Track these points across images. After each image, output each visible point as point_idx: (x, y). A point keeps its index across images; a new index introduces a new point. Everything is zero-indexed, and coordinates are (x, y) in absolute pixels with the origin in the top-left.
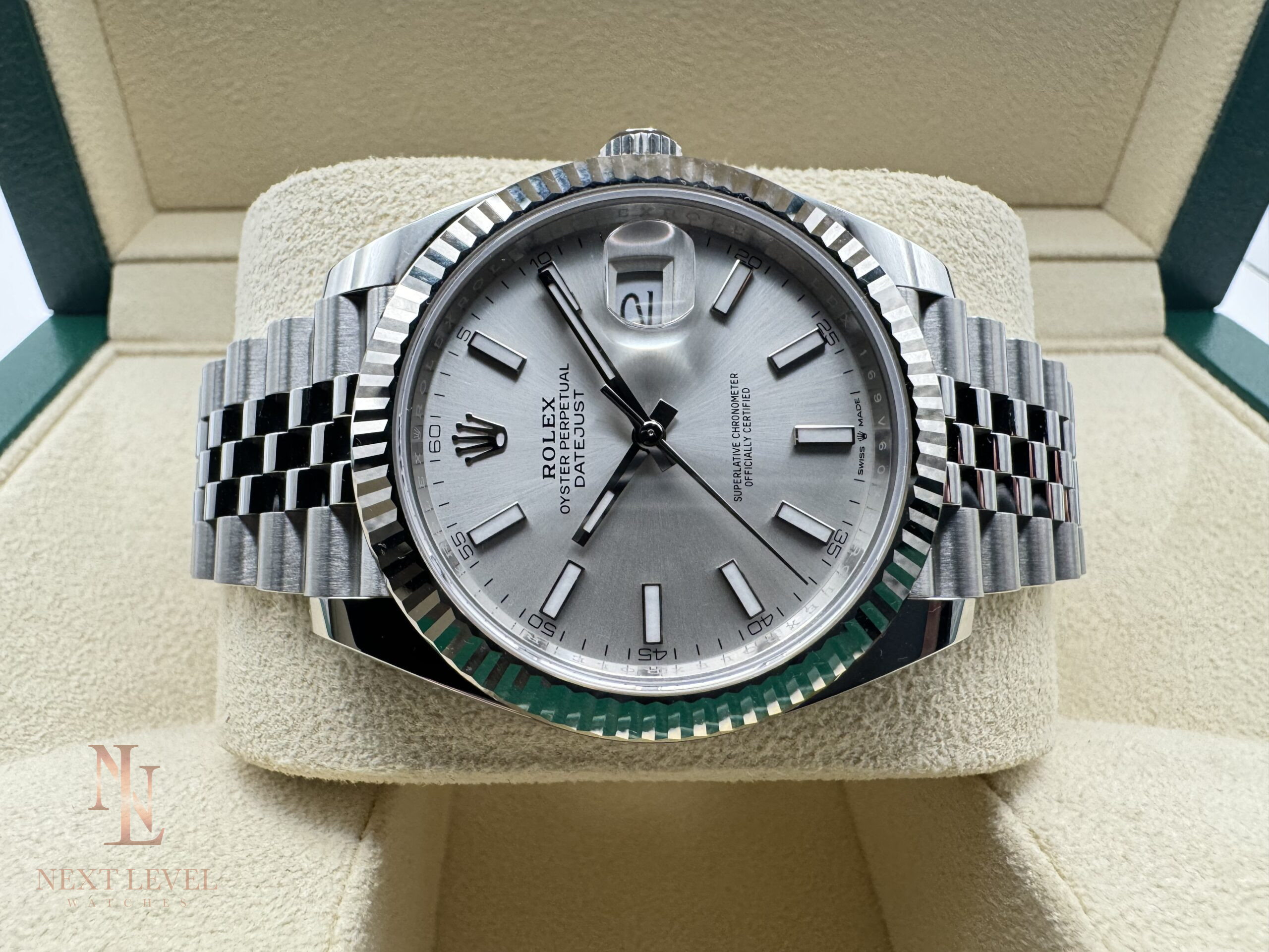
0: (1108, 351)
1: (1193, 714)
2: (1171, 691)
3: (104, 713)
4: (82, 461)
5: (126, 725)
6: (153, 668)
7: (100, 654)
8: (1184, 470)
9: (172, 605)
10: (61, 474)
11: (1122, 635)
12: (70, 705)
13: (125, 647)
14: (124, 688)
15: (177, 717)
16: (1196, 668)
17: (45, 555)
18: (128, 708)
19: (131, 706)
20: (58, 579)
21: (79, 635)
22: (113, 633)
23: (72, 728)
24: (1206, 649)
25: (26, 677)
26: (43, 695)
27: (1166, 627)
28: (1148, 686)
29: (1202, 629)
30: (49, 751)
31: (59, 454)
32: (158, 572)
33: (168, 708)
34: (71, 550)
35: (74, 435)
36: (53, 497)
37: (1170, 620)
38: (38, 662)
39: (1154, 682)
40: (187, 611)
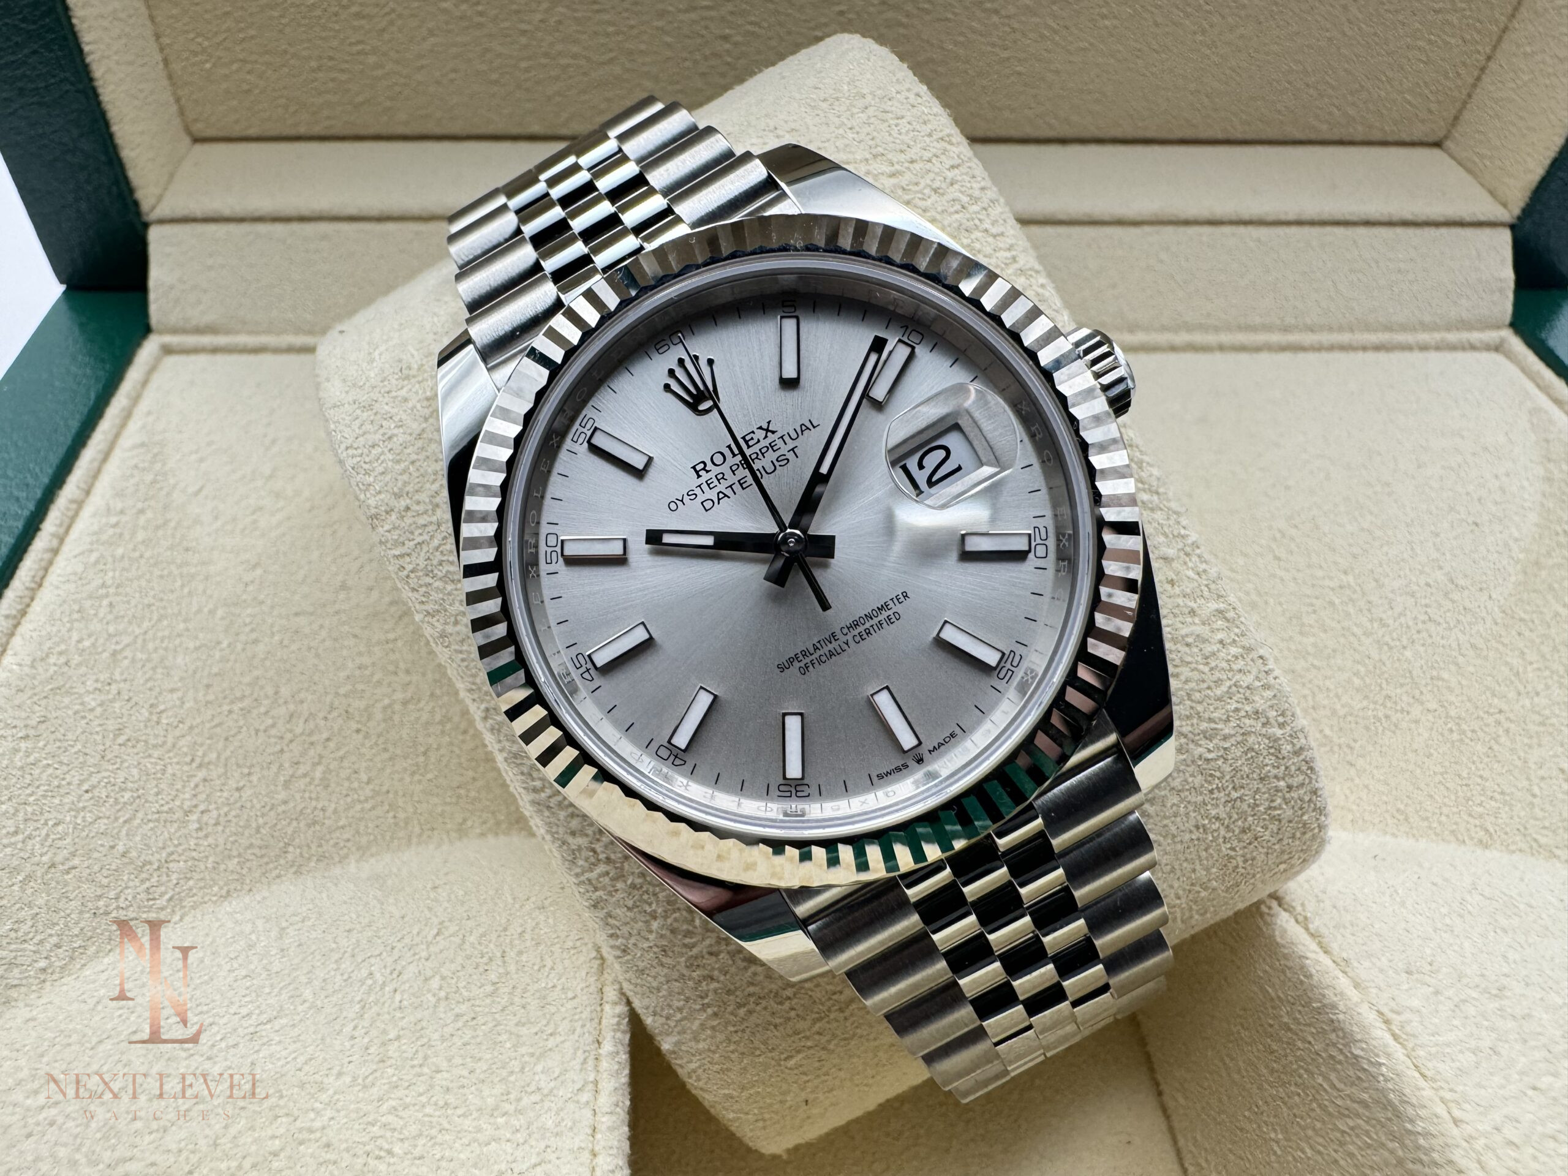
0: (1438, 348)
1: (1538, 837)
2: (1511, 806)
3: (236, 860)
4: (149, 514)
5: (264, 874)
6: (282, 795)
7: (218, 782)
8: (1533, 517)
9: (292, 707)
10: (127, 536)
11: (1451, 730)
12: (194, 854)
13: (246, 771)
14: (254, 825)
15: (321, 858)
16: (1543, 778)
17: (128, 653)
18: (263, 852)
19: (267, 847)
20: (149, 685)
21: (188, 759)
22: (228, 753)
23: (202, 884)
24: (1556, 756)
25: (137, 822)
26: (161, 845)
27: (1506, 725)
28: (1483, 798)
29: (1551, 730)
30: (181, 920)
31: (119, 506)
32: (268, 663)
33: (309, 846)
34: (158, 642)
35: (132, 476)
36: (124, 569)
37: (1511, 716)
38: (146, 801)
39: (1489, 793)
40: (311, 714)
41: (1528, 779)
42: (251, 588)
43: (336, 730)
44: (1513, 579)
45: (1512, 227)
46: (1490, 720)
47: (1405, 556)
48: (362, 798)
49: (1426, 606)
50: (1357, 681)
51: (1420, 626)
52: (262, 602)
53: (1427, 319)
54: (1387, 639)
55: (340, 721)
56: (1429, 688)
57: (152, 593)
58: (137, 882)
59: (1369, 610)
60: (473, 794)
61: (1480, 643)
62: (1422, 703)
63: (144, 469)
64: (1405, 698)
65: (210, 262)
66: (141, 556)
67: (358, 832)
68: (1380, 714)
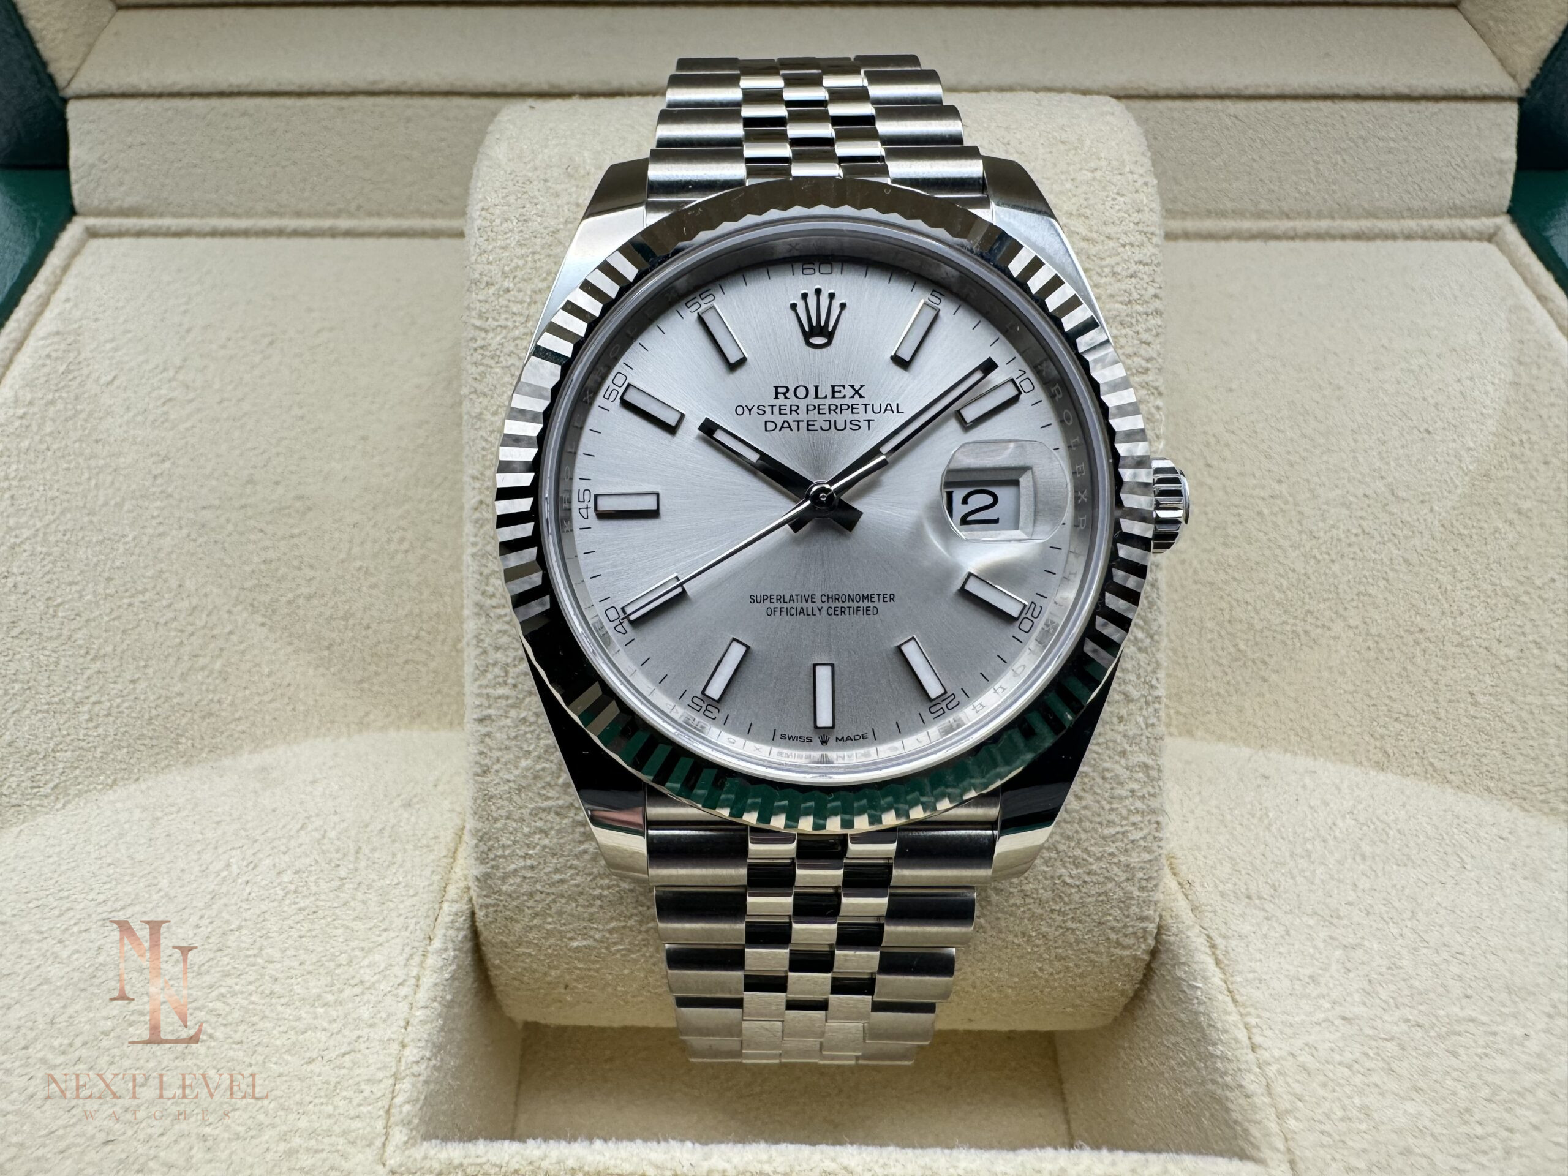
1: (1434, 761)
2: (1414, 729)
3: (125, 750)
4: (60, 405)
5: (153, 764)
6: (178, 687)
7: (112, 674)
8: (1491, 425)
9: (195, 601)
10: (35, 428)
12: (83, 744)
13: (142, 663)
14: (147, 716)
15: (214, 749)
16: (1451, 701)
17: (26, 546)
18: (154, 742)
19: (158, 738)
20: (47, 578)
21: (82, 652)
22: (124, 646)
23: (88, 773)
25: (26, 712)
26: (49, 735)
27: (1425, 644)
28: (1387, 719)
29: (1468, 651)
30: (64, 805)
31: (29, 397)
32: (174, 556)
33: (202, 738)
34: (59, 535)
35: (44, 365)
36: (30, 462)
37: (1430, 635)
38: (37, 693)
39: (1395, 715)
40: (215, 607)
41: (1436, 701)
42: (160, 481)
43: (240, 624)
44: (1459, 491)
45: (1520, 101)
46: (1410, 639)
47: (1346, 465)
48: (261, 691)
49: (1361, 518)
50: (1278, 596)
51: (1353, 539)
52: (170, 496)
53: (1416, 204)
54: (1315, 552)
55: (245, 615)
56: (1355, 604)
57: (56, 486)
58: (22, 771)
59: (1300, 522)
60: (376, 688)
61: (1414, 558)
62: (1345, 619)
63: (57, 359)
64: (1328, 613)
65: (129, 140)
66: (48, 449)
67: (253, 724)
68: (1299, 630)
